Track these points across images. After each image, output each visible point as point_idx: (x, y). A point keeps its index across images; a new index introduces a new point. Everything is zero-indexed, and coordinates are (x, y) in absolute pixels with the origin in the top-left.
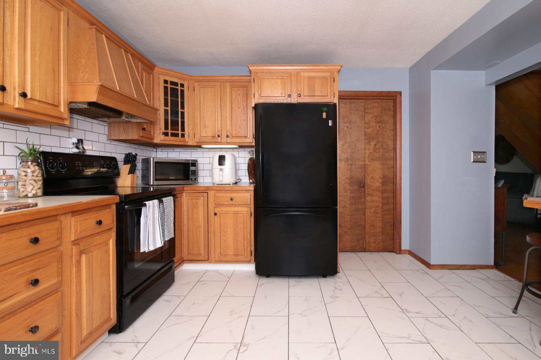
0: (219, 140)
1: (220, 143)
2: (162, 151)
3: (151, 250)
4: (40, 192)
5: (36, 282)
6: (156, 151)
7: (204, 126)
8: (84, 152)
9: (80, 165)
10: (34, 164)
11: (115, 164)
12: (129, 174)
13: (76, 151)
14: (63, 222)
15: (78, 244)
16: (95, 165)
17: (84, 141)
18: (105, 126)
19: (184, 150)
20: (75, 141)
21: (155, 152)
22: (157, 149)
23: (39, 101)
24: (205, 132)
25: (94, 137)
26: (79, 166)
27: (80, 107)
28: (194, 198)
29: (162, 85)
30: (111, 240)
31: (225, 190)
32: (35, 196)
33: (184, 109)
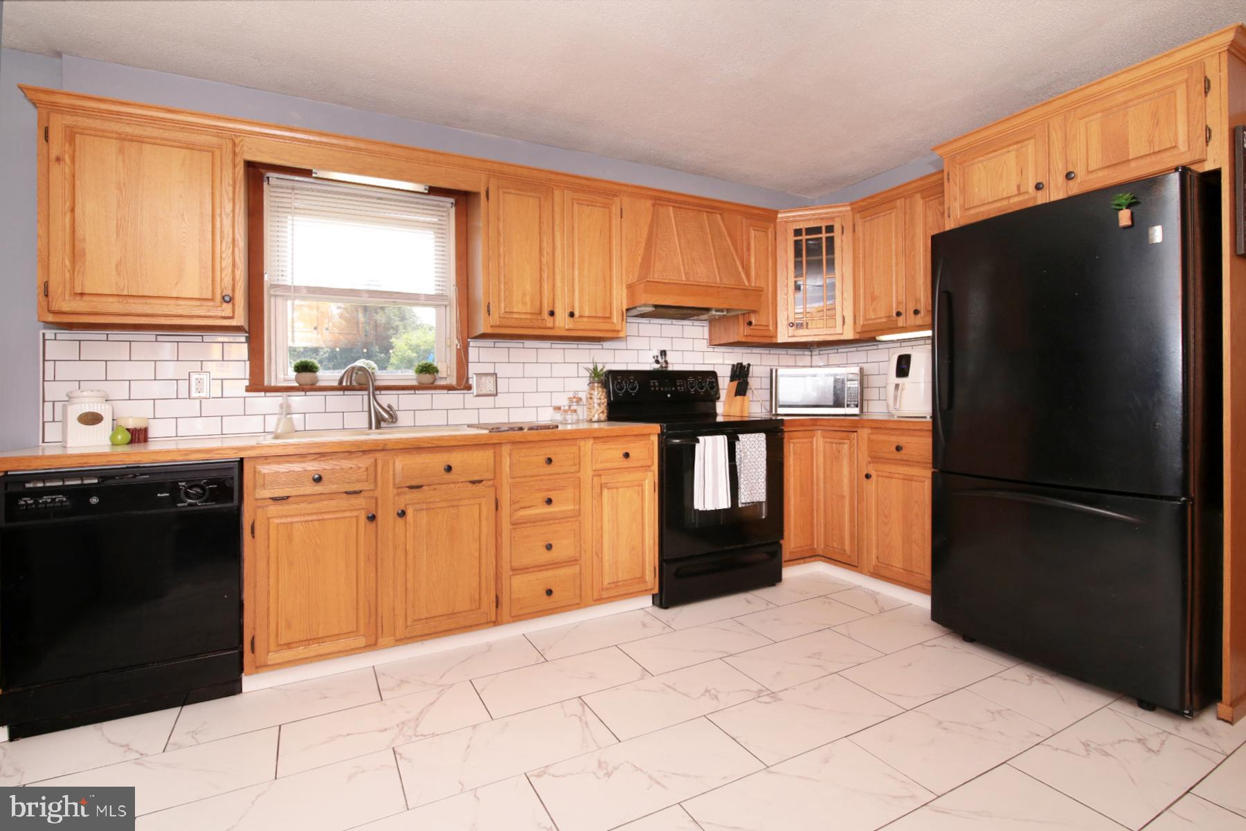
0: (901, 322)
1: (904, 329)
2: (820, 354)
3: (709, 509)
4: (603, 417)
5: (549, 501)
6: (811, 355)
7: (872, 298)
8: (666, 367)
9: (657, 384)
10: (600, 385)
11: (713, 382)
12: (736, 396)
13: (657, 366)
14: (582, 449)
15: (600, 475)
16: (678, 384)
17: (667, 353)
18: (703, 326)
19: (855, 349)
20: (657, 353)
21: (809, 357)
22: (811, 351)
23: (589, 317)
24: (874, 310)
25: (687, 345)
26: (655, 386)
27: (644, 312)
28: (836, 441)
29: (791, 238)
30: (647, 481)
31: (886, 429)
32: (599, 421)
33: (834, 274)
